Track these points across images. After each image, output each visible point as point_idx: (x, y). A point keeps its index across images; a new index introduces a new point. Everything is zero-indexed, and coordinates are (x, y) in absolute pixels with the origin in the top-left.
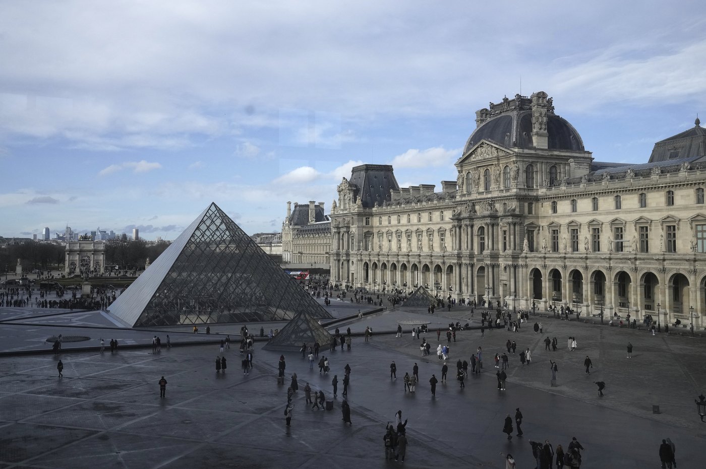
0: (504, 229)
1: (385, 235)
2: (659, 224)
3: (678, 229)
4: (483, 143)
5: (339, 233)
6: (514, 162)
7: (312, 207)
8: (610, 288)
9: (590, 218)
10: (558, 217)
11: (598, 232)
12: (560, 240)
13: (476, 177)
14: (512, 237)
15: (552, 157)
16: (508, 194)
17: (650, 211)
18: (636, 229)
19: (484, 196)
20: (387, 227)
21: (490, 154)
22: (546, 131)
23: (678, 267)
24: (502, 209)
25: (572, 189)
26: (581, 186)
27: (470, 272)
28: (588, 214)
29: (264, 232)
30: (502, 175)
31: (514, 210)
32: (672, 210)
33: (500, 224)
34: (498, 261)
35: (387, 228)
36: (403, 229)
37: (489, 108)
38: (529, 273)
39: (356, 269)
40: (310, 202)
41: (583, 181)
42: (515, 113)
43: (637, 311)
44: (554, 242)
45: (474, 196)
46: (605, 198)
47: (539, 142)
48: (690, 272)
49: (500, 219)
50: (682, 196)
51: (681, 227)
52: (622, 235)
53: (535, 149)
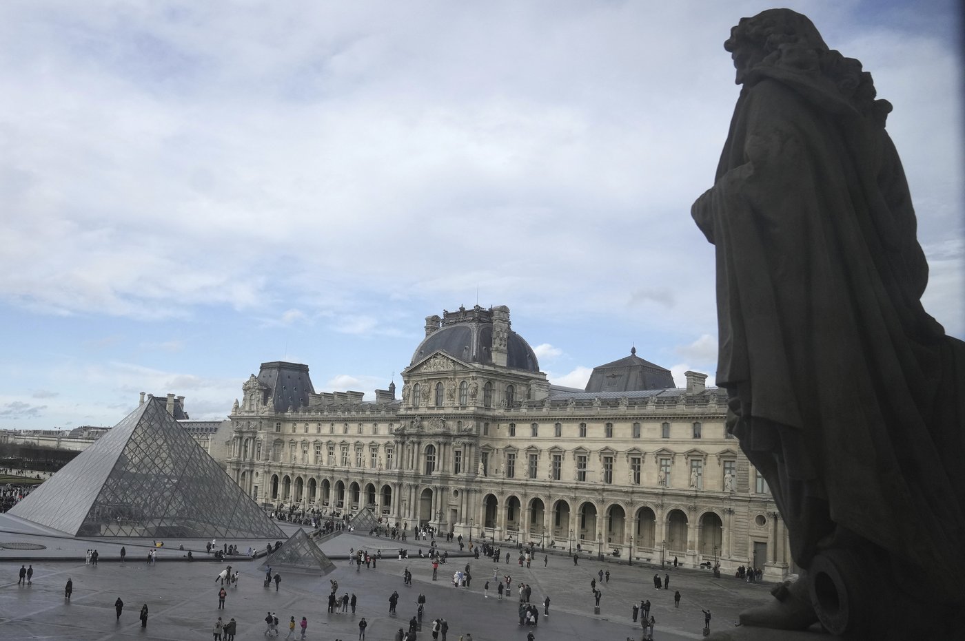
0: (457, 449)
1: (299, 445)
2: (625, 456)
3: (643, 462)
4: (437, 354)
5: (241, 438)
6: (473, 378)
7: (170, 400)
8: (574, 519)
9: (552, 444)
10: (516, 440)
11: (560, 460)
12: (516, 466)
13: (426, 390)
14: (467, 459)
15: (510, 376)
16: (464, 412)
17: (616, 442)
18: (600, 460)
19: (435, 411)
20: (303, 435)
21: (445, 367)
22: (506, 348)
23: (646, 500)
24: (455, 427)
25: (534, 413)
26: (544, 410)
27: (413, 495)
28: (549, 440)
29: (92, 425)
30: (458, 391)
31: (471, 430)
32: (638, 442)
33: (453, 443)
34: (448, 484)
35: (303, 438)
36: (324, 440)
37: (442, 317)
38: (483, 499)
39: (261, 482)
40: (169, 395)
41: (546, 405)
42: (474, 324)
43: (601, 544)
44: (510, 467)
45: (422, 411)
46: (570, 425)
47: (500, 359)
48: (657, 506)
49: (452, 438)
50: (649, 429)
51: (646, 460)
52: (585, 465)
53: (494, 365)
